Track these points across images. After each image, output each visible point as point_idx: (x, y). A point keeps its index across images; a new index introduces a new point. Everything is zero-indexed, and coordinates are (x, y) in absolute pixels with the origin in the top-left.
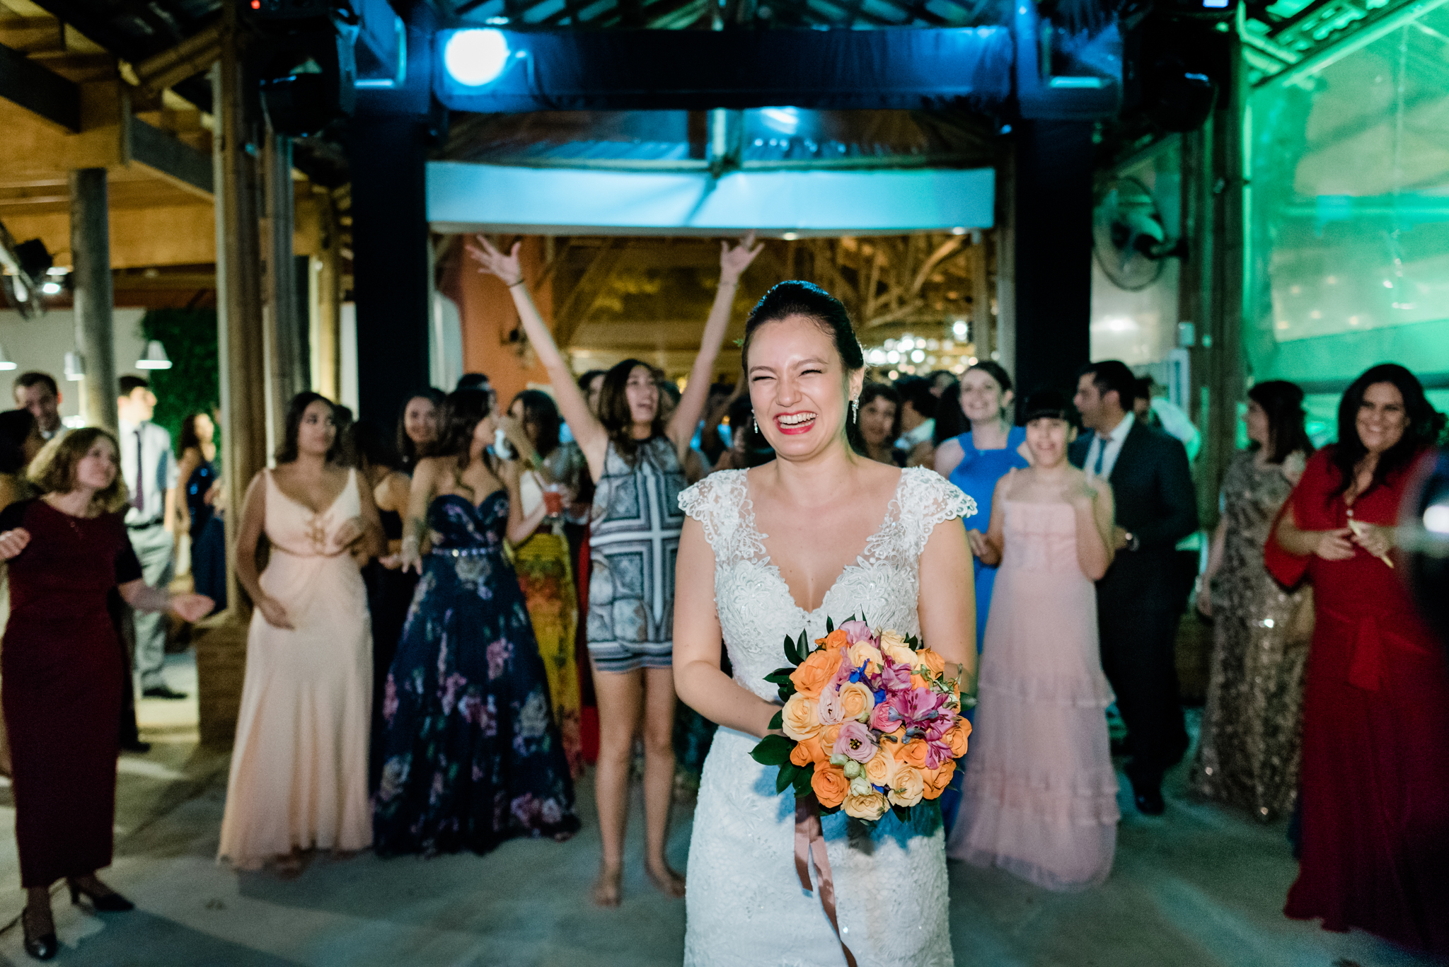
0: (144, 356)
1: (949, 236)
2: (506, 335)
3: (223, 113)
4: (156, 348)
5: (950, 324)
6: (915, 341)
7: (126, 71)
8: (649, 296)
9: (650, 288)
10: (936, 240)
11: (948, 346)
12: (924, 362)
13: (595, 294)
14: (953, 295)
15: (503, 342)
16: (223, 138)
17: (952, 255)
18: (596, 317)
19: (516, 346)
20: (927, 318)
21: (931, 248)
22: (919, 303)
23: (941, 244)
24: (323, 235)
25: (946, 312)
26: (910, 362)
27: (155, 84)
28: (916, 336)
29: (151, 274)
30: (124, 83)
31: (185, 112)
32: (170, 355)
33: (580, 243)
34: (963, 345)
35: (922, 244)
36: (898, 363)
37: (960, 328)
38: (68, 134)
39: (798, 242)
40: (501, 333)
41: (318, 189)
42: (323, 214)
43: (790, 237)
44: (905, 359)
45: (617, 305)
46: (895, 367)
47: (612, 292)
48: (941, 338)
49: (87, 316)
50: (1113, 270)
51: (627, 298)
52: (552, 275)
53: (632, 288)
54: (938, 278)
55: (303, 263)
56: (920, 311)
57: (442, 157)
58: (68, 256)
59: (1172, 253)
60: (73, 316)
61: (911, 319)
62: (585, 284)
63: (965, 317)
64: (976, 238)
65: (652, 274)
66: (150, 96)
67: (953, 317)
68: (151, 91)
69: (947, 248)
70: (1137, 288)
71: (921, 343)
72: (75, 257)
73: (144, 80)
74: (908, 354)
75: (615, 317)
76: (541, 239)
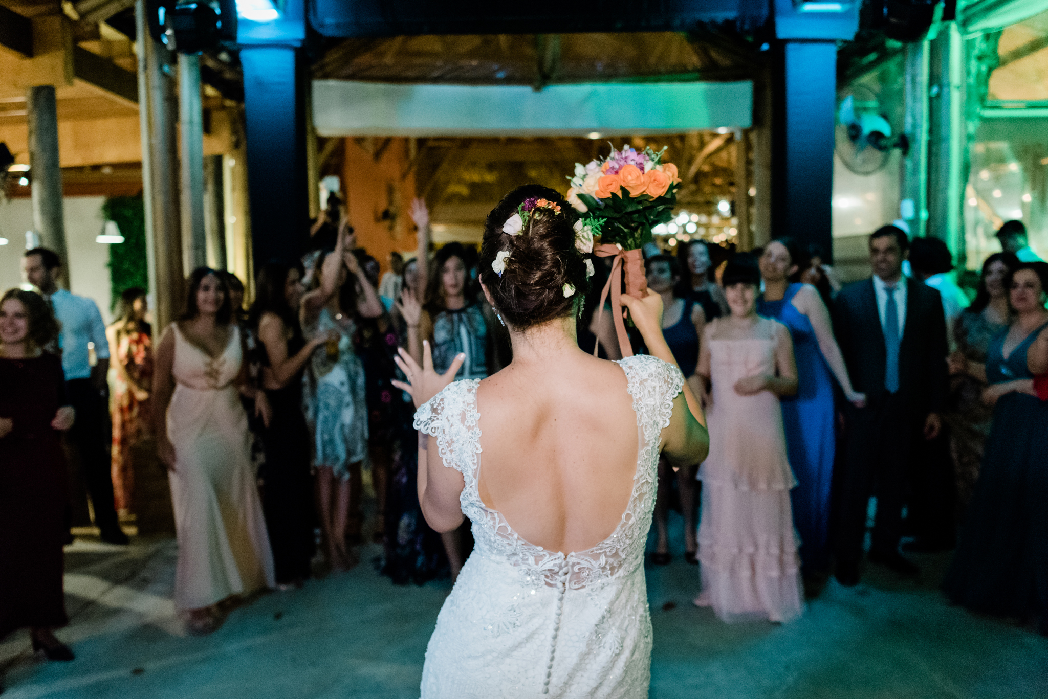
0: (103, 232)
1: (715, 135)
2: (380, 214)
3: (146, 41)
4: (112, 226)
5: (716, 203)
6: (690, 216)
7: (68, 8)
8: (488, 184)
9: (490, 178)
10: (707, 138)
11: (715, 220)
12: (696, 232)
13: (447, 183)
14: (718, 181)
15: (377, 220)
16: (146, 60)
17: (719, 150)
18: (450, 200)
19: (387, 223)
20: (700, 199)
21: (702, 144)
22: (693, 187)
23: (709, 142)
24: (234, 139)
25: (713, 194)
26: (685, 232)
27: (91, 18)
28: (690, 212)
29: (107, 171)
30: (66, 18)
31: (120, 42)
32: (123, 232)
33: (436, 144)
34: (727, 219)
35: (695, 143)
36: (676, 233)
37: (724, 206)
38: (22, 58)
39: (600, 140)
40: (375, 213)
41: (229, 103)
42: (233, 123)
43: (594, 136)
44: (682, 230)
45: (464, 191)
46: (674, 236)
47: (460, 181)
48: (710, 214)
49: (43, 203)
50: (849, 159)
51: (473, 186)
52: (414, 168)
53: (475, 177)
54: (706, 168)
55: (218, 161)
56: (693, 193)
57: (326, 77)
58: (26, 156)
59: (896, 145)
60: (32, 204)
61: (688, 199)
62: (440, 175)
63: (729, 197)
64: (738, 136)
65: (491, 167)
66: (88, 29)
67: (718, 198)
68: (88, 24)
69: (715, 144)
70: (867, 174)
71: (695, 217)
72: (32, 156)
73: (83, 16)
74: (684, 226)
75: (463, 200)
76: (406, 140)
